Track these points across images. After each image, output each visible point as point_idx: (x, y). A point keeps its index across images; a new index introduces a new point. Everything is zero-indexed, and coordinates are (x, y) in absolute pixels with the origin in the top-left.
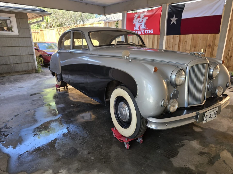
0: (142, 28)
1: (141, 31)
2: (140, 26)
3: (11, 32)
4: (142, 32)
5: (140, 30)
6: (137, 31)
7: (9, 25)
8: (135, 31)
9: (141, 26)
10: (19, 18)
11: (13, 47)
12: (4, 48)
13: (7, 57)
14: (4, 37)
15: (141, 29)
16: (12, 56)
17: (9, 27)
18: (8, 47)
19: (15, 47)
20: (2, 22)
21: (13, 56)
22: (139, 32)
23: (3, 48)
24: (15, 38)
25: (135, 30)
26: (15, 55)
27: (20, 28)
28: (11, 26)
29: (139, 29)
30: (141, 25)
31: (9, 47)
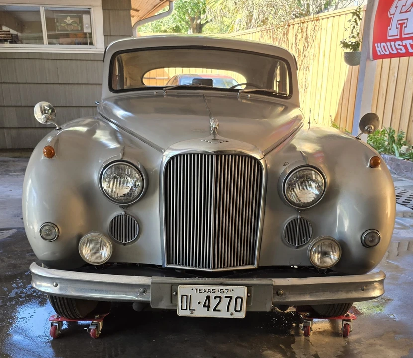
0: (406, 31)
1: (404, 42)
2: (401, 25)
3: (88, 46)
4: (405, 47)
5: (401, 39)
6: (395, 40)
7: (86, 28)
8: (390, 41)
9: (404, 26)
10: (109, 10)
11: (90, 86)
12: (70, 86)
13: (75, 109)
14: (72, 60)
15: (403, 36)
16: (86, 109)
17: (86, 33)
18: (80, 84)
19: (95, 86)
20: (71, 21)
21: (89, 109)
22: (399, 45)
23: (67, 85)
24: (95, 62)
25: (388, 38)
26: (93, 107)
27: (111, 36)
28: (90, 32)
29: (398, 37)
30: (405, 21)
31: (82, 84)
